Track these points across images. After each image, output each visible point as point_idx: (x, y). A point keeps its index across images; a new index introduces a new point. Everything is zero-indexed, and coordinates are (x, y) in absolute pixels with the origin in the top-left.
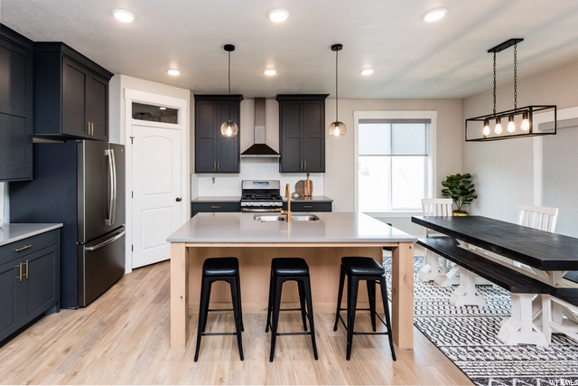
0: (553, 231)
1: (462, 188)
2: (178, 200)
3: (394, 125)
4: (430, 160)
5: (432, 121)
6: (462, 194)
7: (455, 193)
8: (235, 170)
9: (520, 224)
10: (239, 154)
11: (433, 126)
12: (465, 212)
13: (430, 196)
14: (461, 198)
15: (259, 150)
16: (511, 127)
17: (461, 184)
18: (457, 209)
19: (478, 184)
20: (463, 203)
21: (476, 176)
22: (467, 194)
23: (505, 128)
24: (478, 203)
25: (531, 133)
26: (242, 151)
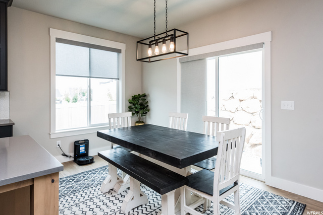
0: (186, 130)
1: (141, 104)
3: (92, 50)
4: (120, 82)
5: (122, 52)
6: (141, 109)
7: (136, 108)
9: (170, 127)
11: (122, 55)
12: (143, 122)
13: (121, 111)
14: (140, 112)
16: (164, 49)
17: (141, 101)
18: (138, 120)
19: (150, 101)
20: (142, 116)
21: (149, 95)
22: (143, 109)
23: (160, 49)
24: (150, 115)
25: (175, 52)
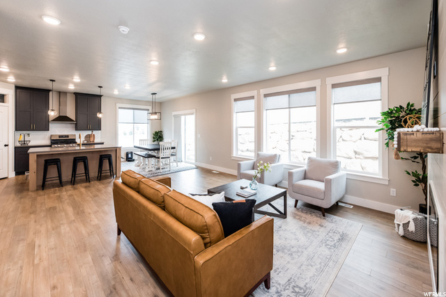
2: (6, 146)
3: (135, 110)
4: (149, 125)
5: (150, 110)
7: (156, 138)
8: (47, 129)
10: (49, 122)
13: (149, 139)
14: (159, 139)
15: (62, 119)
17: (159, 134)
21: (163, 132)
26: (50, 120)
